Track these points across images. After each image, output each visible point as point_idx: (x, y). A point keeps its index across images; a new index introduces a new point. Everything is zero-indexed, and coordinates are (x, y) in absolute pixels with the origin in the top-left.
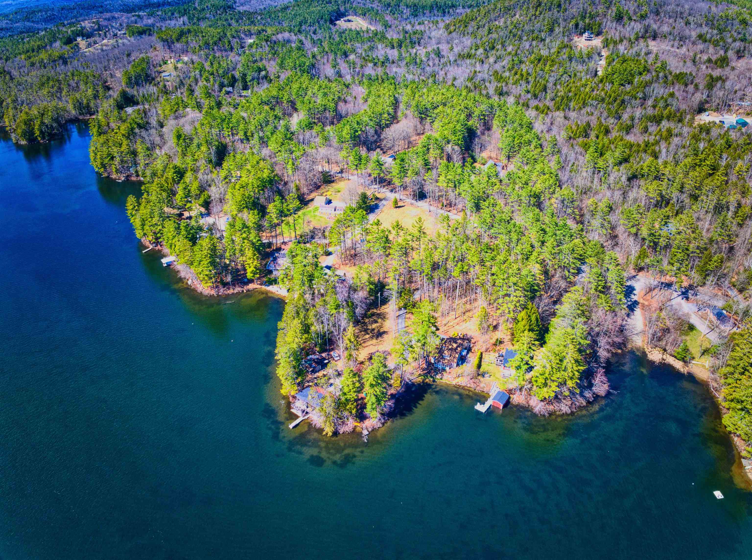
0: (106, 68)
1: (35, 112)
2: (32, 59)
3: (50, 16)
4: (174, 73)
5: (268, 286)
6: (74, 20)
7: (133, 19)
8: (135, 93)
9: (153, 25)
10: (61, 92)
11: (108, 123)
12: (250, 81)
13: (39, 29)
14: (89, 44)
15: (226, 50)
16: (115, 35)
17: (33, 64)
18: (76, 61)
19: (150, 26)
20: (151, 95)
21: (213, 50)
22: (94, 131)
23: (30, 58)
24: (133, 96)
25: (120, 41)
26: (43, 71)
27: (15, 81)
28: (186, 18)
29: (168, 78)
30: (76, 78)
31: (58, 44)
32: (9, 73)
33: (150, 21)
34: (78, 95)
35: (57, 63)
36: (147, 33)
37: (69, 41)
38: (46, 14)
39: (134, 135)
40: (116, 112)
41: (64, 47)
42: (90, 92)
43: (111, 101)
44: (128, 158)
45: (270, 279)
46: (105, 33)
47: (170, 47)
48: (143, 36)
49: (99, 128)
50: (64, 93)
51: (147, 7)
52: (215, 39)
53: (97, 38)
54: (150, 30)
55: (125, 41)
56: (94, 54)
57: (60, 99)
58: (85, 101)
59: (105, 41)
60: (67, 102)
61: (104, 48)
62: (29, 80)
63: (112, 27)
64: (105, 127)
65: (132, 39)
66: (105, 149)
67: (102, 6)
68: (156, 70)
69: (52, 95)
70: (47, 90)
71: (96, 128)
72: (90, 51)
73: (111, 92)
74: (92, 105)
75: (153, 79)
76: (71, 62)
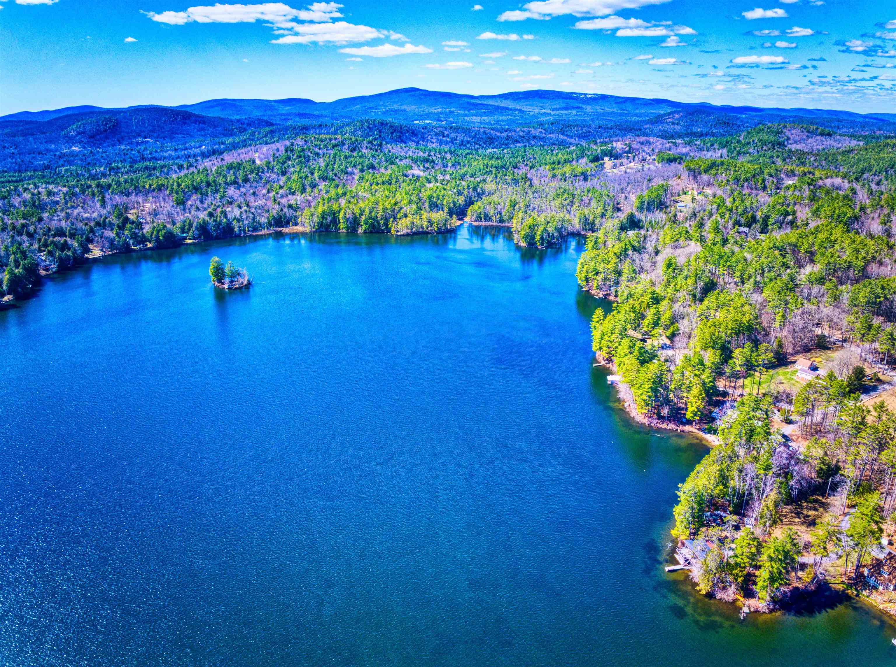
0: (622, 190)
1: (541, 219)
2: (555, 171)
3: (585, 133)
4: (690, 205)
5: (706, 433)
6: (607, 140)
7: (668, 145)
8: (643, 218)
9: (687, 154)
10: (572, 206)
11: (605, 241)
12: (772, 225)
13: (571, 144)
14: (614, 165)
15: (756, 189)
16: (644, 160)
17: (554, 176)
18: (596, 180)
19: (684, 154)
20: (658, 222)
21: (743, 186)
22: (590, 245)
23: (553, 169)
24: (640, 221)
25: (646, 166)
26: (563, 184)
27: (533, 189)
28: (725, 151)
29: (683, 209)
30: (590, 195)
31: (584, 160)
32: (531, 180)
33: (684, 150)
34: (586, 211)
35: (578, 178)
36: (678, 161)
37: (596, 159)
38: (582, 130)
39: (626, 256)
40: (616, 232)
41: (589, 164)
42: (599, 210)
43: (616, 222)
44: (612, 276)
45: (711, 427)
46: (634, 156)
47: (695, 178)
48: (673, 164)
49: (595, 243)
50: (574, 207)
51: (687, 135)
52: (749, 175)
53: (624, 161)
54: (682, 159)
55: (652, 166)
56: (616, 175)
57: (569, 212)
58: (591, 218)
59: (632, 165)
60: (575, 215)
61: (628, 171)
62: (547, 189)
63: (643, 151)
64: (601, 244)
65: (660, 165)
66: (593, 263)
67: (640, 130)
68: (672, 198)
69: (563, 208)
70: (559, 202)
71: (593, 243)
72: (613, 172)
73: (620, 214)
74: (597, 222)
75: (667, 207)
76: (591, 179)
